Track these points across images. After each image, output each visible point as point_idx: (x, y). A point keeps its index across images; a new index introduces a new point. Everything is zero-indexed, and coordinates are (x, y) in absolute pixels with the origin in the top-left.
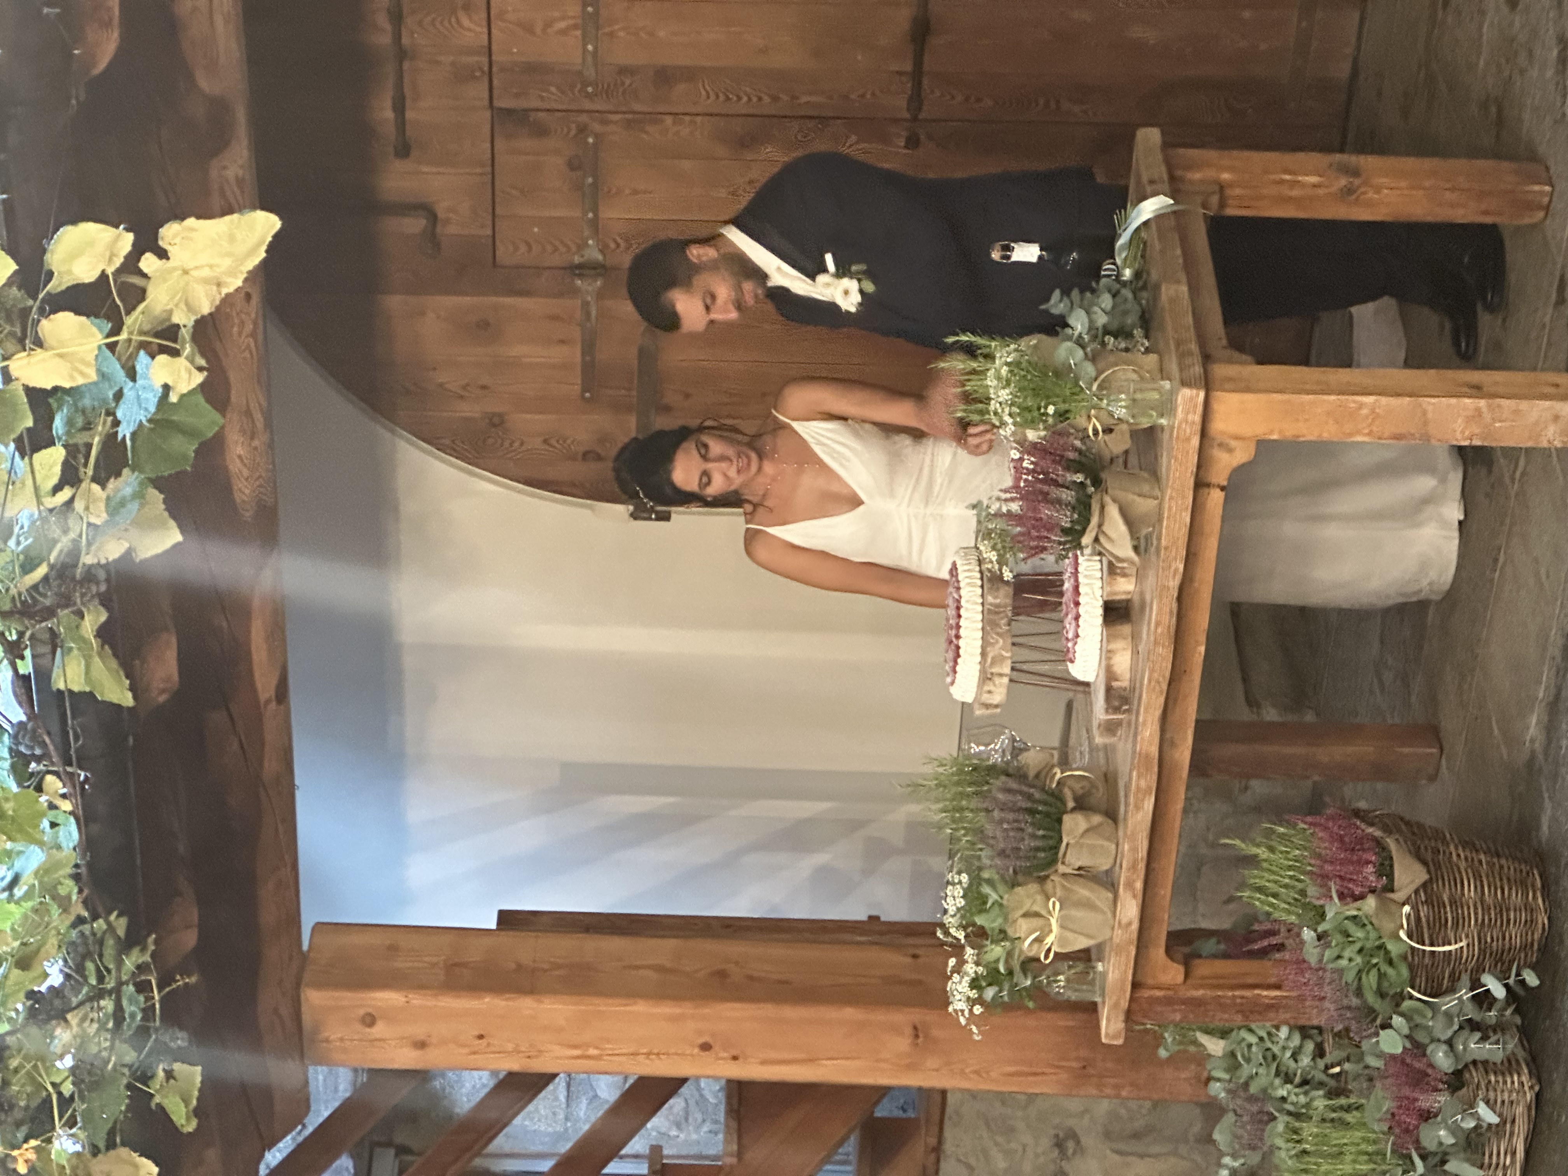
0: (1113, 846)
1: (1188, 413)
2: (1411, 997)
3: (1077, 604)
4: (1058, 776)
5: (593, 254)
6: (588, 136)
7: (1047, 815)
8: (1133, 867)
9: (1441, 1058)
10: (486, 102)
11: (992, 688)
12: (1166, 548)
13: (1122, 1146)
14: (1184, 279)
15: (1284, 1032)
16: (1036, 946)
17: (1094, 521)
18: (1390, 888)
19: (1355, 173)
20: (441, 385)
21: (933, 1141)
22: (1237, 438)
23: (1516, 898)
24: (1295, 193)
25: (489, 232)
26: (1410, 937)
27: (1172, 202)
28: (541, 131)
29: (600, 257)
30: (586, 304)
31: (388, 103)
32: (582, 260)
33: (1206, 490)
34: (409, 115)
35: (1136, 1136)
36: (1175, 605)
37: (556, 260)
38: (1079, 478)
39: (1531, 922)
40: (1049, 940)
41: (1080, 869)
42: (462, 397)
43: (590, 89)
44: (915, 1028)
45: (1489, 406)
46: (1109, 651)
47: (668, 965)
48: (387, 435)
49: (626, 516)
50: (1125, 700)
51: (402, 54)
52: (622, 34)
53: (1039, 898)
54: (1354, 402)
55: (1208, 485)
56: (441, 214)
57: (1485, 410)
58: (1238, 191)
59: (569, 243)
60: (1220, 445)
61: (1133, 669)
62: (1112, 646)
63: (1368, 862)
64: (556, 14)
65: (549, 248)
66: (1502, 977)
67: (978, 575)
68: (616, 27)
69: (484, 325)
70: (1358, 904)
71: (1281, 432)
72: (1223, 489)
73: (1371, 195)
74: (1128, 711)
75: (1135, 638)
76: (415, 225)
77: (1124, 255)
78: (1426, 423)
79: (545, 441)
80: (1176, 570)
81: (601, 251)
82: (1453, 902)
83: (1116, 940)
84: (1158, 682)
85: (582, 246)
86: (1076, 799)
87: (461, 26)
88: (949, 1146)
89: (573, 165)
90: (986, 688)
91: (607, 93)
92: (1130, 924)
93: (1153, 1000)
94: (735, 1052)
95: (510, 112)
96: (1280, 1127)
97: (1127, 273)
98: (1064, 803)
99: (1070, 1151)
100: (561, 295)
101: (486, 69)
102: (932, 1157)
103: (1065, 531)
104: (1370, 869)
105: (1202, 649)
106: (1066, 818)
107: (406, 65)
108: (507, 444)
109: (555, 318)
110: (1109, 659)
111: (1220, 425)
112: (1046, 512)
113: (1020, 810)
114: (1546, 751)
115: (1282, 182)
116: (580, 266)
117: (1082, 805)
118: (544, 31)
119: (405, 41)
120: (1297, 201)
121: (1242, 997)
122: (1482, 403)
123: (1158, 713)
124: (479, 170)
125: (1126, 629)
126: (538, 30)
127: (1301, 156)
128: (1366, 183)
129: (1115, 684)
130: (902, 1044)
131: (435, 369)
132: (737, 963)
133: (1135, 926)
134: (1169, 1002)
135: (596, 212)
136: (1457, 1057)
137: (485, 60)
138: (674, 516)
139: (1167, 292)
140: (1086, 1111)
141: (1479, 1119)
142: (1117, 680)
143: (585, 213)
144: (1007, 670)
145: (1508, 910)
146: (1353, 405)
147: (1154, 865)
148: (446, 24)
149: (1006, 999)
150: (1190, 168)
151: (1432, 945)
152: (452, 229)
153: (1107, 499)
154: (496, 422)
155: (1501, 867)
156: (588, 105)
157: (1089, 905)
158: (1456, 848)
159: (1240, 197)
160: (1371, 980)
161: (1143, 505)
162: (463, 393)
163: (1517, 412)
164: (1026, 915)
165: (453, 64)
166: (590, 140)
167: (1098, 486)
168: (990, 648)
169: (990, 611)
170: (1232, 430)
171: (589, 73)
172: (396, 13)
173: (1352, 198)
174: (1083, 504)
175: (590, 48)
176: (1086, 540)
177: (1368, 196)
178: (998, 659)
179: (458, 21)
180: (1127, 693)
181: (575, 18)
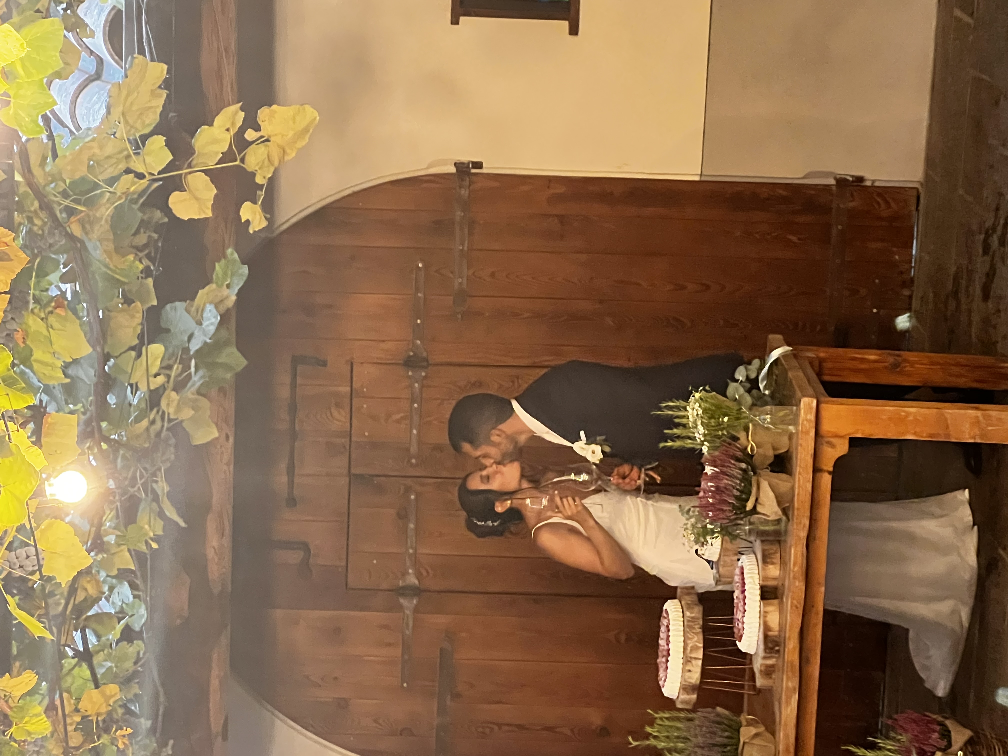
0: (773, 746)
1: (806, 414)
5: (412, 580)
6: (411, 494)
7: (730, 726)
10: (345, 472)
12: (798, 509)
14: (801, 372)
17: (754, 491)
18: (949, 744)
19: (899, 356)
20: (307, 677)
22: (837, 436)
24: (864, 368)
25: (343, 563)
27: (792, 349)
28: (381, 491)
29: (417, 582)
30: (406, 615)
31: (284, 471)
32: (404, 584)
33: (821, 474)
34: (297, 480)
36: (805, 550)
37: (388, 584)
38: (744, 466)
42: (319, 686)
43: (414, 461)
45: (984, 416)
50: (776, 644)
51: (295, 436)
52: (435, 422)
54: (904, 411)
55: (821, 470)
56: (313, 550)
57: (981, 418)
59: (396, 572)
60: (828, 443)
62: (767, 611)
63: (934, 732)
64: (394, 409)
65: (383, 576)
68: (432, 418)
69: (337, 630)
71: (862, 432)
72: (830, 473)
73: (909, 368)
74: (778, 651)
76: (296, 556)
78: (947, 427)
79: (375, 720)
80: (804, 526)
81: (418, 579)
85: (405, 574)
87: (333, 418)
89: (400, 515)
91: (424, 462)
95: (361, 477)
100: (389, 610)
101: (348, 447)
103: (736, 498)
105: (823, 589)
106: (742, 729)
107: (297, 444)
108: (349, 723)
109: (384, 627)
110: (765, 617)
111: (826, 427)
116: (403, 588)
118: (386, 420)
119: (297, 428)
120: (866, 372)
122: (980, 414)
123: (797, 630)
124: (339, 519)
125: (775, 601)
126: (382, 420)
128: (905, 360)
129: (770, 633)
131: (303, 664)
135: (415, 549)
137: (348, 439)
142: (770, 631)
143: (407, 550)
146: (903, 414)
148: (324, 416)
152: (320, 561)
153: (761, 480)
154: (343, 705)
156: (412, 472)
159: (831, 369)
161: (783, 485)
162: (321, 683)
163: (1000, 420)
165: (327, 443)
166: (413, 497)
167: (755, 473)
168: (689, 642)
169: (689, 621)
170: (833, 429)
171: (414, 449)
172: (293, 409)
173: (898, 370)
174: (747, 480)
175: (415, 432)
176: (749, 506)
177: (907, 369)
178: (695, 648)
179: (332, 415)
180: (777, 639)
181: (406, 411)
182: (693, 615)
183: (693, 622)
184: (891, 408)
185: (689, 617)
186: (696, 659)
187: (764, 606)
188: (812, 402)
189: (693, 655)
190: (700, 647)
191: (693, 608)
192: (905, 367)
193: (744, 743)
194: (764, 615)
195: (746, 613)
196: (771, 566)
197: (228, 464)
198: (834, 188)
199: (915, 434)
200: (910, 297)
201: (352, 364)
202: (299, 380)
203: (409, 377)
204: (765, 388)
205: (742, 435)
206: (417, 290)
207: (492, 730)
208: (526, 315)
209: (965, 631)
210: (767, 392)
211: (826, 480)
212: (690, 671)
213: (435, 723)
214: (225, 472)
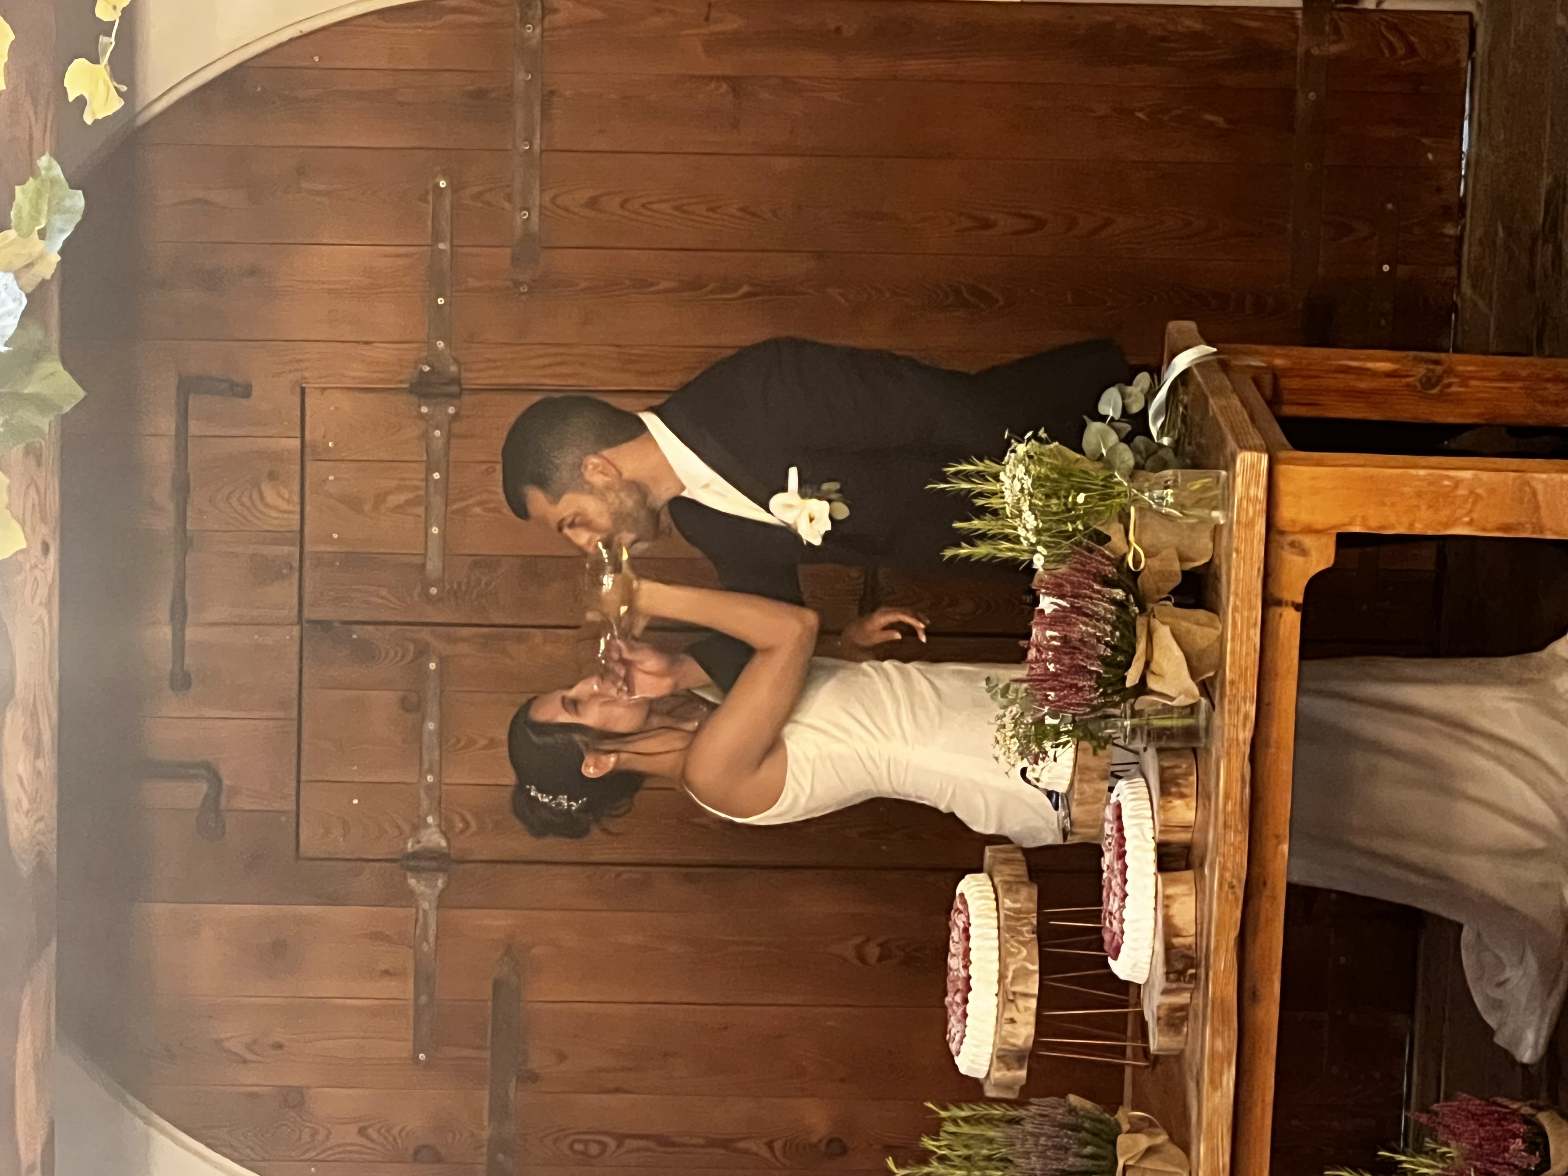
5: (433, 838)
6: (429, 660)
10: (294, 613)
12: (1232, 683)
14: (1235, 397)
17: (1141, 647)
19: (1437, 362)
20: (218, 1042)
22: (1310, 530)
24: (1365, 385)
25: (291, 805)
27: (1215, 353)
28: (367, 655)
29: (443, 843)
30: (421, 915)
31: (164, 615)
32: (417, 847)
33: (1279, 610)
34: (191, 635)
37: (383, 848)
38: (1119, 594)
43: (434, 591)
46: (1167, 897)
50: (1191, 962)
51: (186, 544)
52: (478, 510)
54: (1449, 478)
55: (1279, 603)
56: (227, 779)
59: (400, 822)
60: (1292, 544)
64: (392, 483)
65: (373, 831)
68: (470, 501)
69: (280, 947)
71: (1364, 519)
72: (1297, 607)
73: (1457, 387)
76: (190, 794)
78: (1537, 508)
79: (362, 1131)
80: (1246, 716)
81: (444, 834)
84: (1232, 887)
85: (418, 826)
87: (267, 505)
89: (406, 704)
91: (455, 593)
95: (325, 625)
100: (387, 901)
101: (296, 564)
106: (1121, 1139)
107: (191, 559)
108: (306, 1137)
109: (377, 936)
110: (1166, 907)
111: (1287, 512)
115: (1348, 370)
116: (414, 856)
118: (375, 507)
119: (191, 527)
120: (1370, 396)
123: (1234, 933)
124: (280, 714)
126: (367, 507)
129: (1176, 941)
131: (210, 1018)
135: (438, 774)
137: (296, 550)
142: (1177, 935)
143: (422, 775)
146: (1446, 483)
148: (245, 499)
152: (243, 803)
153: (1155, 623)
154: (293, 1100)
156: (430, 614)
161: (1201, 634)
162: (249, 1056)
165: (253, 557)
166: (432, 666)
167: (1143, 610)
168: (1009, 960)
169: (1007, 917)
170: (1305, 517)
171: (434, 565)
172: (182, 487)
173: (1435, 391)
174: (1127, 627)
175: (435, 530)
176: (1132, 678)
177: (1454, 389)
178: (1021, 974)
179: (262, 498)
180: (1191, 953)
181: (417, 488)
182: (1018, 905)
183: (1018, 919)
184: (1422, 472)
185: (1009, 909)
186: (1026, 995)
187: (1165, 886)
188: (1260, 460)
189: (1018, 988)
190: (1033, 972)
191: (1017, 892)
192: (1449, 385)
193: (1125, 1168)
194: (1164, 902)
195: (1127, 900)
196: (1178, 802)
197: (47, 604)
198: (1299, 15)
199: (1470, 523)
200: (1460, 239)
201: (303, 390)
202: (194, 427)
203: (422, 416)
204: (1162, 432)
205: (1115, 531)
206: (437, 237)
207: (604, 1146)
208: (664, 285)
210: (1166, 441)
211: (1290, 622)
212: (1012, 1021)
213: (485, 1134)
214: (40, 621)
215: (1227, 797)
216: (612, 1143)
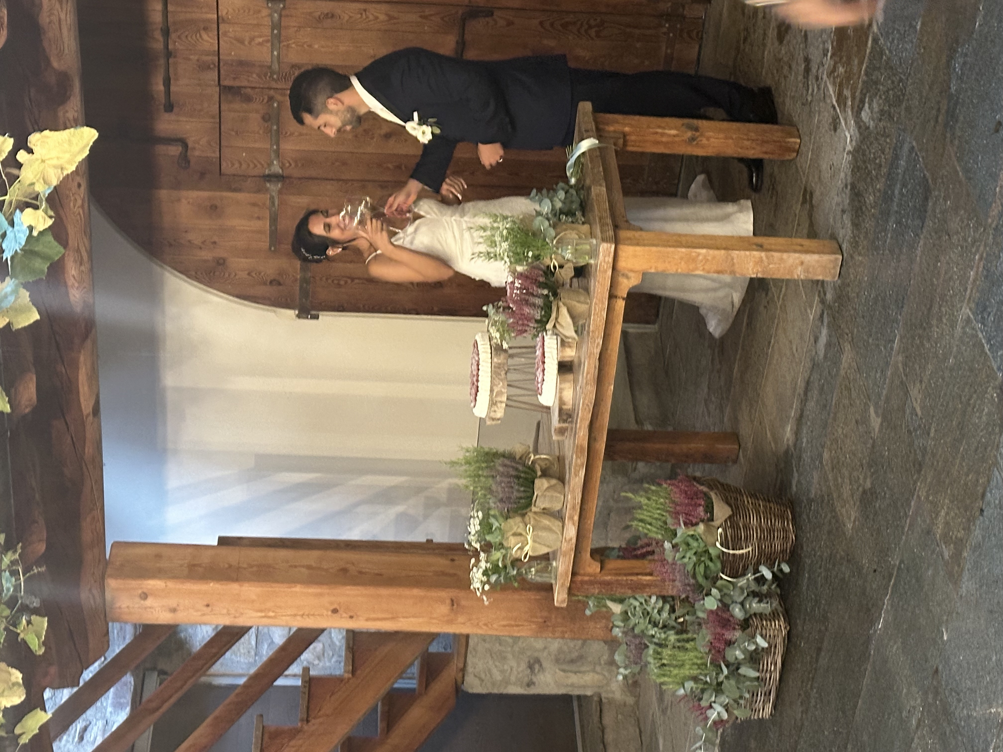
0: (562, 497)
1: (605, 257)
2: (722, 578)
3: (544, 363)
4: (532, 458)
5: (276, 168)
6: (274, 103)
7: (526, 479)
8: (574, 507)
9: (738, 612)
10: (216, 82)
11: (496, 409)
12: (593, 331)
13: (565, 667)
14: (604, 184)
15: (654, 599)
16: (519, 552)
17: (554, 315)
18: (712, 519)
19: (697, 129)
20: (189, 241)
21: (461, 665)
22: (632, 271)
23: (778, 525)
24: (664, 139)
25: (217, 155)
26: (722, 545)
27: (597, 142)
28: (248, 99)
29: (280, 171)
30: (272, 198)
31: (161, 82)
32: (270, 172)
33: (615, 299)
34: (173, 88)
35: (572, 661)
36: (597, 363)
37: (256, 172)
38: (545, 292)
39: (786, 538)
40: (526, 549)
41: (544, 509)
42: (201, 248)
43: (275, 76)
44: (452, 601)
45: (767, 257)
46: (561, 389)
47: (314, 565)
48: (159, 269)
49: (294, 316)
50: (570, 416)
51: (169, 54)
52: (293, 46)
53: (521, 525)
55: (616, 297)
56: (190, 145)
57: (764, 258)
58: (633, 138)
59: (263, 162)
60: (623, 275)
61: (574, 398)
62: (563, 386)
63: (700, 505)
64: (256, 34)
65: (252, 166)
66: (770, 568)
67: (489, 347)
68: (290, 42)
69: (214, 207)
70: (693, 528)
71: (656, 268)
72: (624, 299)
73: (704, 141)
74: (571, 422)
75: (575, 382)
76: (175, 150)
77: (571, 170)
78: (733, 264)
79: (249, 274)
80: (598, 344)
81: (281, 168)
82: (745, 527)
83: (564, 549)
84: (588, 405)
85: (270, 164)
86: (542, 471)
87: (202, 39)
88: (470, 669)
89: (266, 118)
90: (493, 409)
91: (284, 78)
92: (571, 539)
93: (582, 582)
94: (352, 614)
95: (230, 88)
96: (651, 652)
97: (573, 181)
98: (535, 472)
99: (536, 670)
100: (258, 191)
101: (217, 64)
102: (460, 675)
103: (537, 321)
104: (701, 508)
105: (612, 387)
106: (537, 481)
107: (171, 60)
108: (227, 275)
109: (254, 205)
110: (561, 393)
111: (622, 264)
112: (527, 310)
113: (511, 476)
114: (795, 445)
115: (656, 133)
116: (269, 176)
117: (545, 474)
118: (250, 43)
119: (170, 47)
120: (666, 144)
121: (632, 580)
122: (763, 254)
123: (587, 423)
124: (212, 120)
125: (570, 377)
126: (246, 43)
127: (667, 120)
128: (702, 135)
129: (565, 407)
130: (444, 609)
131: (186, 232)
132: (353, 564)
133: (574, 541)
134: (591, 583)
135: (278, 145)
136: (746, 612)
137: (217, 59)
138: (320, 317)
139: (595, 191)
140: (545, 648)
141: (757, 644)
142: (565, 404)
143: (272, 146)
144: (504, 398)
145: (774, 531)
147: (585, 507)
148: (194, 37)
149: (502, 581)
150: (607, 124)
151: (733, 549)
152: (197, 153)
153: (561, 304)
154: (221, 263)
155: (771, 508)
156: (274, 85)
157: (548, 529)
158: (747, 497)
159: (635, 141)
160: (701, 569)
161: (581, 308)
162: (202, 246)
163: (781, 259)
164: (515, 534)
165: (198, 60)
166: (275, 105)
167: (556, 298)
168: (494, 388)
169: (495, 367)
170: (629, 266)
172: (166, 32)
173: (695, 142)
174: (548, 307)
175: (275, 53)
176: (549, 327)
178: (500, 393)
179: (201, 36)
180: (570, 412)
181: (267, 36)
182: (500, 361)
185: (496, 363)
186: (501, 402)
187: (560, 382)
188: (611, 247)
189: (499, 399)
190: (505, 392)
191: (500, 355)
192: (701, 141)
193: (537, 495)
197: (82, 206)
202: (170, 8)
203: (269, 8)
204: (572, 175)
207: (346, 282)
209: (735, 310)
211: (620, 305)
212: (495, 411)
213: (299, 277)
214: (79, 214)
215: (588, 373)
216: (349, 281)
